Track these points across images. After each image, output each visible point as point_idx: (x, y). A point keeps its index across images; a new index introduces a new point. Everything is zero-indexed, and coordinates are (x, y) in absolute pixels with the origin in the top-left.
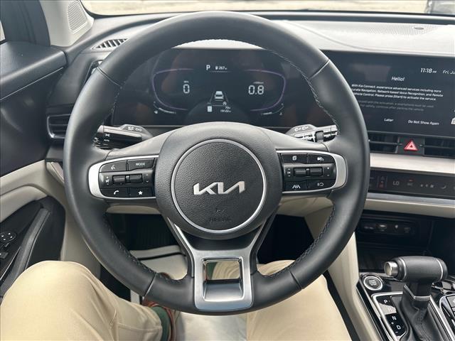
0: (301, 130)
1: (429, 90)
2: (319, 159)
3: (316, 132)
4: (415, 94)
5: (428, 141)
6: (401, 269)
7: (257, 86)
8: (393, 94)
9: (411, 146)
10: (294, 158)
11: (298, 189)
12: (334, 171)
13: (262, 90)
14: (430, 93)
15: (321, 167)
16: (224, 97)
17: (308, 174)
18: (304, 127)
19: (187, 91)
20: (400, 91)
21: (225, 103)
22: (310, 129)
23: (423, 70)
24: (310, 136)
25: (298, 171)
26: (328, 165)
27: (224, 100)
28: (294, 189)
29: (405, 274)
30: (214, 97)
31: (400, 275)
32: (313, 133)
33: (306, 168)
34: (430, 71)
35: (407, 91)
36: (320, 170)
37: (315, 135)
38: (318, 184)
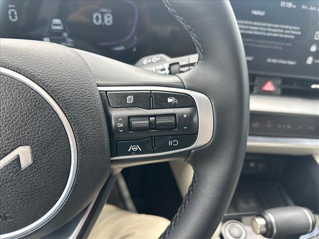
0: (151, 63)
1: (287, 27)
2: (170, 100)
3: (171, 65)
4: (275, 30)
5: (285, 81)
6: (269, 226)
7: (103, 14)
8: (253, 30)
9: (269, 87)
10: (130, 100)
11: (138, 152)
12: (195, 119)
13: (111, 19)
14: (288, 29)
15: (174, 115)
16: (64, 27)
17: (152, 126)
18: (155, 58)
19: (13, 17)
20: (260, 26)
21: (65, 35)
22: (162, 60)
23: (283, 4)
24: (162, 70)
25: (135, 123)
26: (185, 111)
27: (64, 30)
28: (131, 153)
29: (275, 231)
30: (50, 27)
31: (269, 233)
32: (166, 66)
33: (149, 116)
34: (290, 5)
35: (267, 27)
36: (171, 120)
37: (169, 69)
38: (170, 143)
